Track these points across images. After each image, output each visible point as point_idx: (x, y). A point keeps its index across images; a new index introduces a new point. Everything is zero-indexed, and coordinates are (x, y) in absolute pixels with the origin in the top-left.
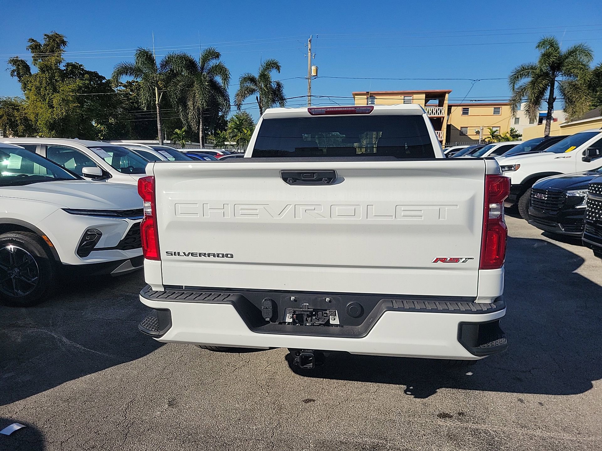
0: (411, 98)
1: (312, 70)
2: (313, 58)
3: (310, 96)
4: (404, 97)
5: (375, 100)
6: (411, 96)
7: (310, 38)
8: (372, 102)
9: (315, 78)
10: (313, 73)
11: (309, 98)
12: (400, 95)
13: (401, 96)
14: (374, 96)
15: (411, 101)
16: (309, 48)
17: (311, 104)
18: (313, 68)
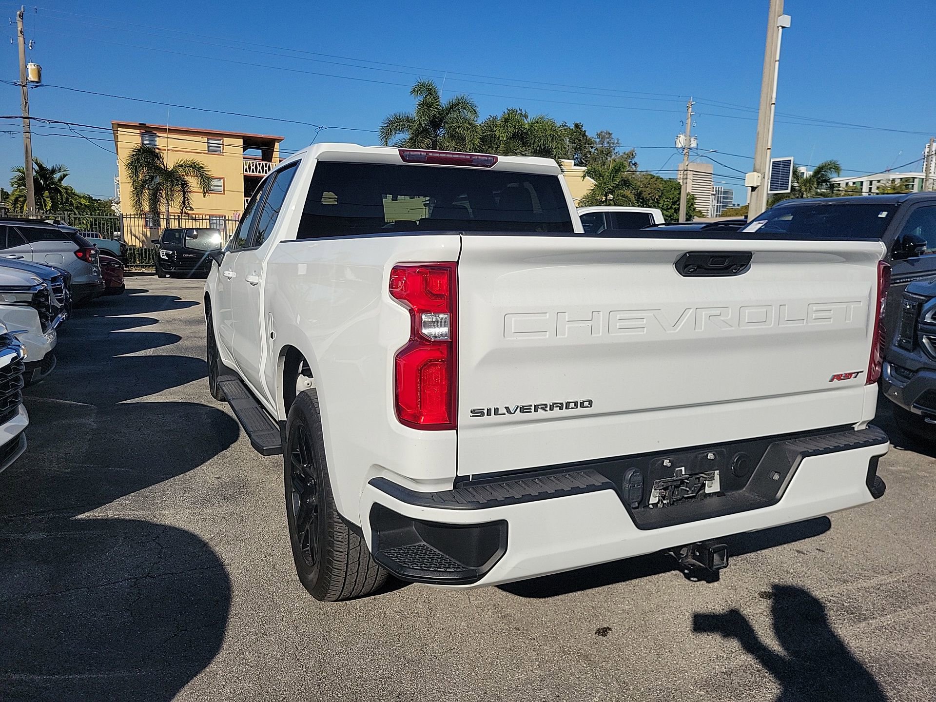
0: (221, 142)
1: (29, 70)
2: (30, 48)
3: (28, 118)
4: (208, 141)
5: (157, 139)
6: (220, 140)
7: (21, 9)
8: (152, 142)
9: (37, 86)
10: (32, 76)
11: (24, 122)
12: (201, 136)
13: (202, 138)
14: (154, 132)
15: (220, 147)
16: (19, 29)
17: (30, 133)
18: (31, 67)
